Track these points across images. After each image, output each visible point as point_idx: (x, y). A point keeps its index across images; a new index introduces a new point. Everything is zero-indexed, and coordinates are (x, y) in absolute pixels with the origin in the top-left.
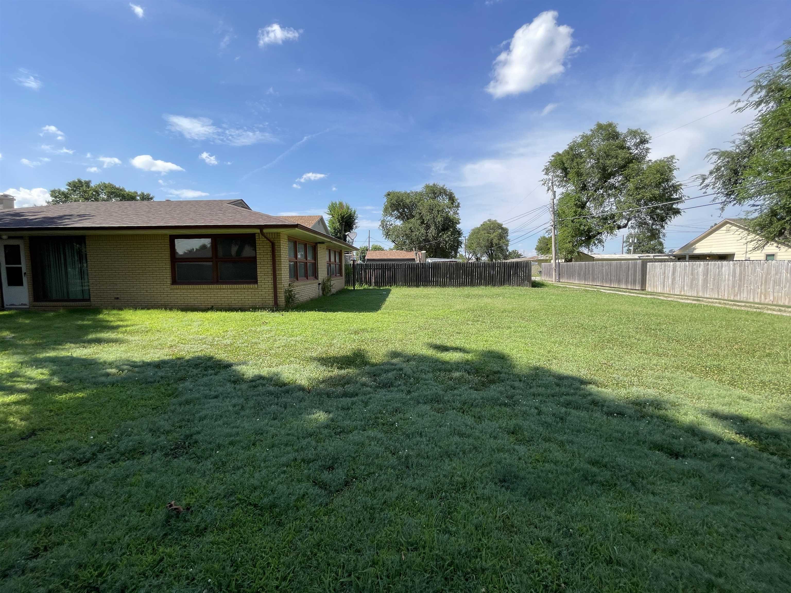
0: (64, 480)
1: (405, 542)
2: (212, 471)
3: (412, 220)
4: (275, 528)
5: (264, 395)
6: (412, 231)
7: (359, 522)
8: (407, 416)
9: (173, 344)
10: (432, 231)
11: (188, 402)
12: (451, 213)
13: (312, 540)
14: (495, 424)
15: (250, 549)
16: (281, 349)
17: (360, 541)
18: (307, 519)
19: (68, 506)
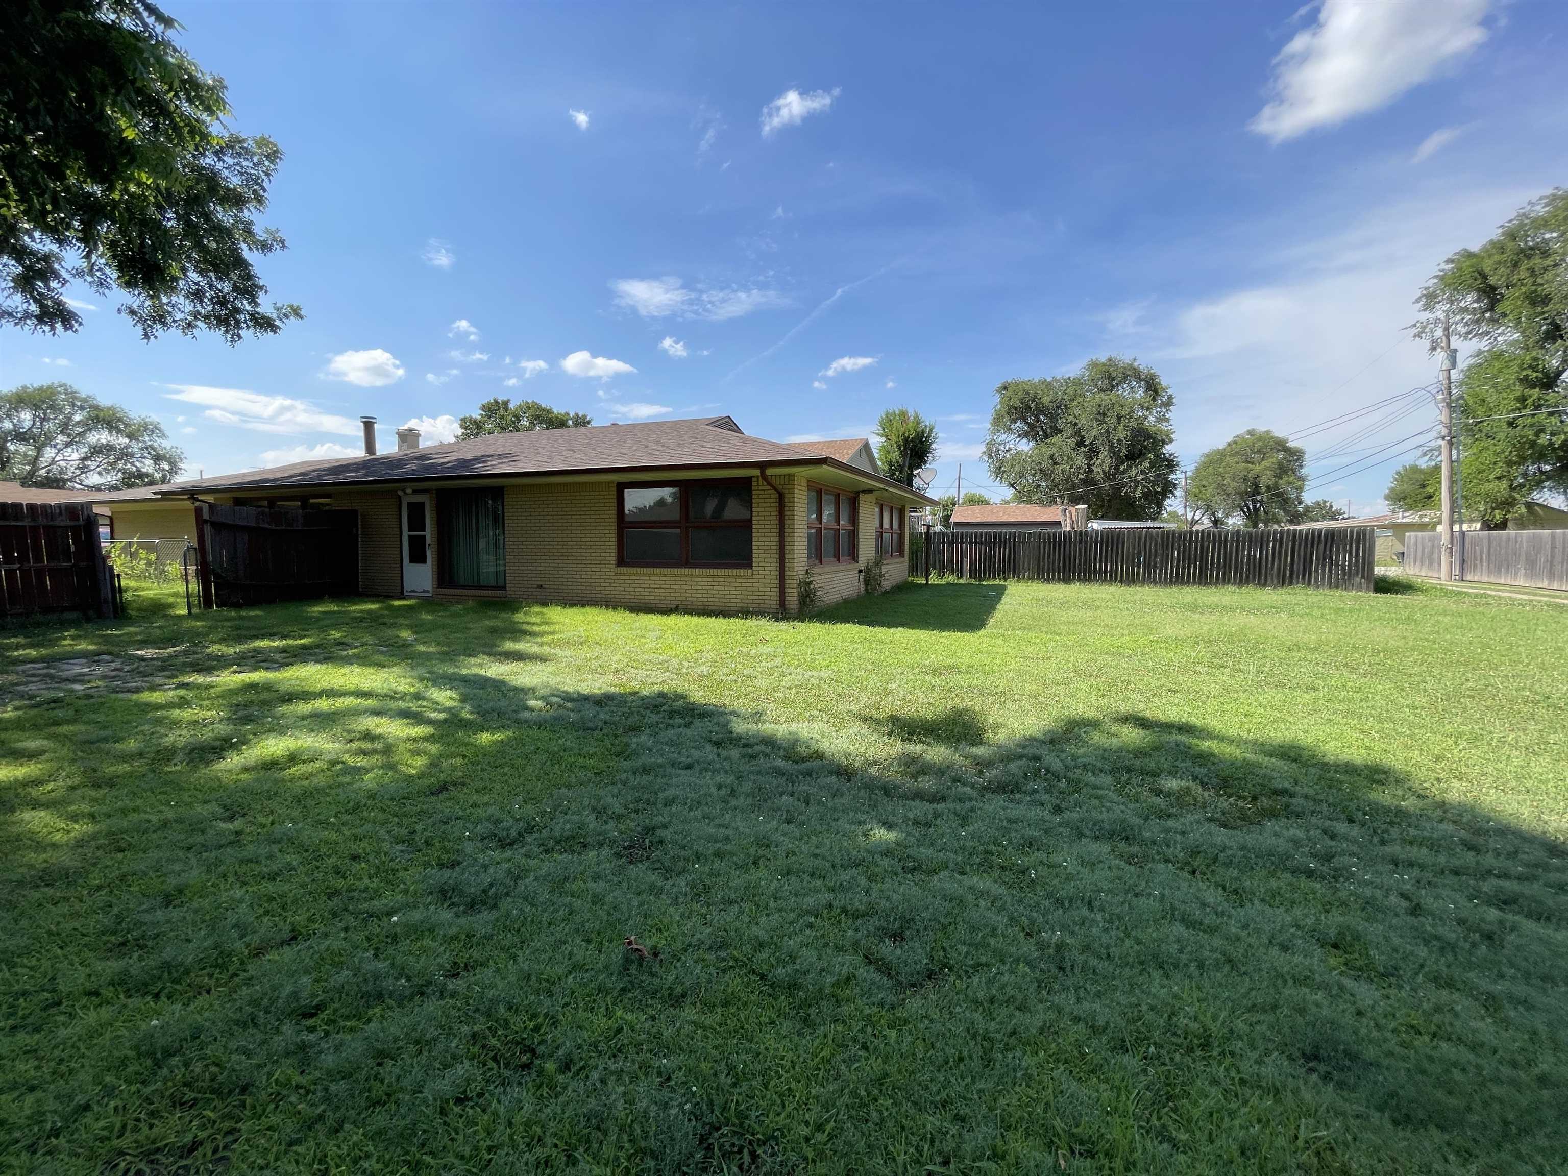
0: (485, 867)
1: (1063, 1129)
2: (689, 897)
3: (1056, 439)
4: (798, 1027)
5: (768, 773)
6: (1056, 464)
7: (961, 1059)
8: (1055, 858)
9: (619, 666)
10: (1103, 462)
11: (646, 770)
12: (1151, 418)
13: (868, 1068)
14: (1281, 916)
15: (758, 1054)
16: (794, 691)
17: (965, 1098)
18: (857, 1026)
19: (492, 909)
